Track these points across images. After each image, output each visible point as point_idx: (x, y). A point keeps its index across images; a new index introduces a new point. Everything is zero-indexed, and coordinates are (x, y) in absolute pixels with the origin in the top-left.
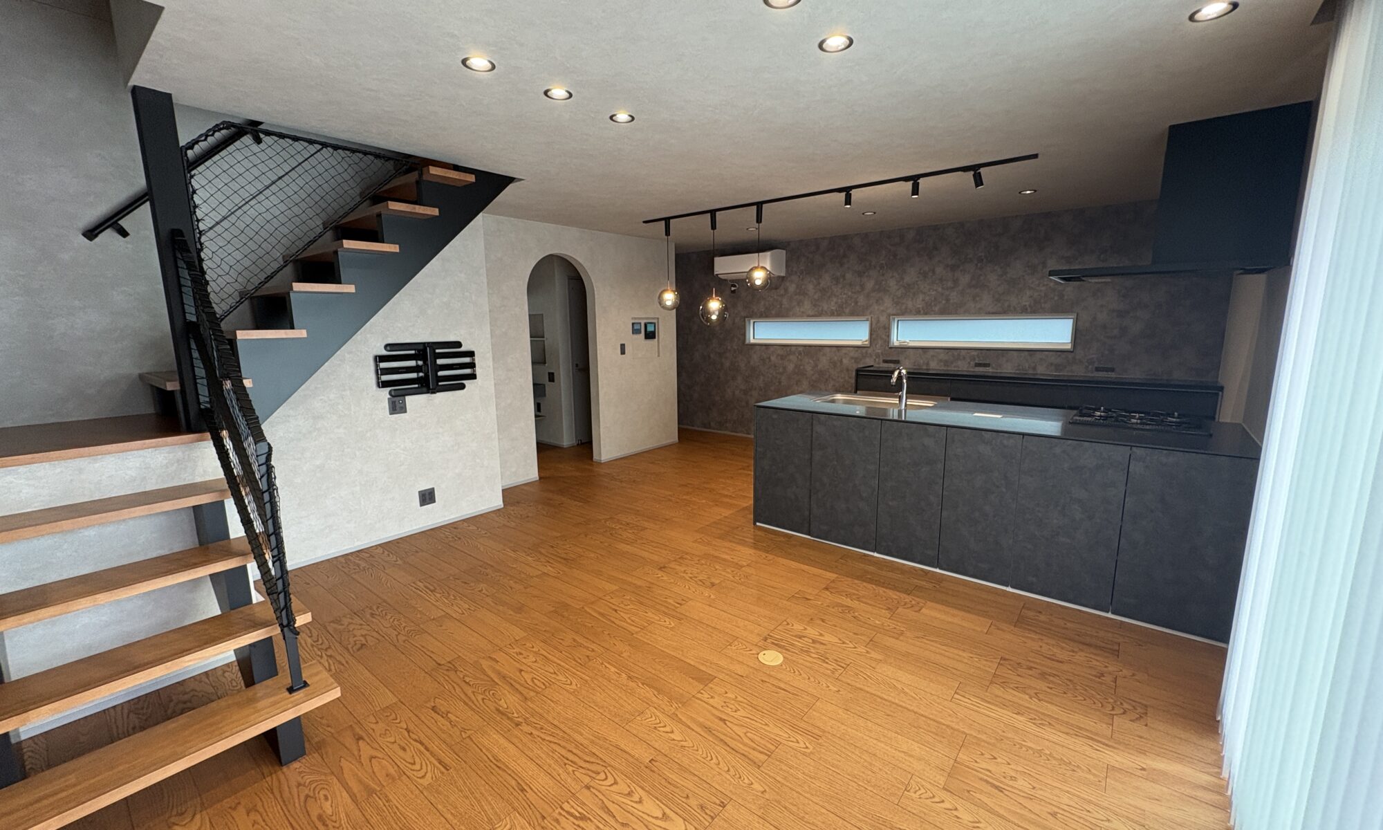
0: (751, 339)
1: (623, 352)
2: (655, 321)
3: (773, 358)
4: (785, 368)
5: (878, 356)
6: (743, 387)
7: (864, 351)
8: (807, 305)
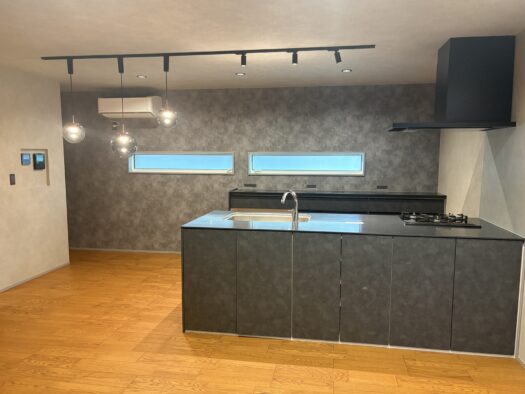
0: (132, 169)
1: (13, 182)
2: (43, 152)
3: (155, 184)
4: (165, 192)
5: (240, 181)
6: (128, 209)
7: (230, 178)
8: (182, 142)
